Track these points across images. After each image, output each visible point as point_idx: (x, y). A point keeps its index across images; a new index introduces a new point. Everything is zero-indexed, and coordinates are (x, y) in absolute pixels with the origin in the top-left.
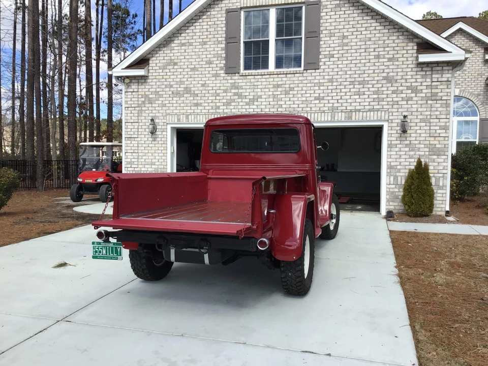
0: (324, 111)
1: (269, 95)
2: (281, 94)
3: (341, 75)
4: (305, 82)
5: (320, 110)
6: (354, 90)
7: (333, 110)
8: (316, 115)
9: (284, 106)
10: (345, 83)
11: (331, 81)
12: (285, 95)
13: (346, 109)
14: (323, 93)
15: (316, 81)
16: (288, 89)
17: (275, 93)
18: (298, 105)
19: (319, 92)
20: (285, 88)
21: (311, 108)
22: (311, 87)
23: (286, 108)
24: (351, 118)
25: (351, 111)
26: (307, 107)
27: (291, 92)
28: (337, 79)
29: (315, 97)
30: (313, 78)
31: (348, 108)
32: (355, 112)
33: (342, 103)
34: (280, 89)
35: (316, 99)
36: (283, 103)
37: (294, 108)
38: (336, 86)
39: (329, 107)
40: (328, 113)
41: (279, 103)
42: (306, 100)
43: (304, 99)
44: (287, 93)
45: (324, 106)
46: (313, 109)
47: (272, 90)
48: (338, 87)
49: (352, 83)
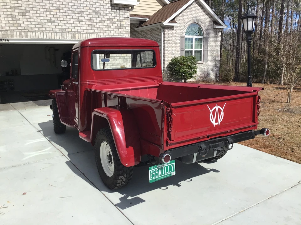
0: (56, 31)
1: (8, 15)
2: (19, 15)
3: (65, 5)
4: (38, 7)
5: (53, 30)
6: (75, 17)
7: (62, 31)
8: (50, 34)
9: (23, 25)
10: (69, 12)
11: (58, 8)
12: (23, 16)
13: (72, 31)
14: (54, 17)
15: (47, 7)
16: (24, 11)
17: (13, 14)
18: (35, 25)
19: (51, 16)
20: (22, 10)
21: (46, 28)
22: (43, 11)
23: (24, 27)
24: (75, 37)
25: (75, 33)
26: (42, 27)
27: (27, 14)
28: (62, 7)
29: (48, 20)
30: (45, 4)
31: (73, 30)
32: (78, 33)
33: (68, 26)
34: (17, 11)
35: (49, 21)
36: (21, 22)
37: (32, 27)
38: (63, 13)
39: (59, 29)
40: (59, 33)
41: (18, 22)
42: (41, 22)
43: (39, 21)
44: (24, 14)
45: (56, 28)
46: (48, 29)
47: (9, 10)
48: (64, 14)
49: (73, 12)
